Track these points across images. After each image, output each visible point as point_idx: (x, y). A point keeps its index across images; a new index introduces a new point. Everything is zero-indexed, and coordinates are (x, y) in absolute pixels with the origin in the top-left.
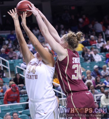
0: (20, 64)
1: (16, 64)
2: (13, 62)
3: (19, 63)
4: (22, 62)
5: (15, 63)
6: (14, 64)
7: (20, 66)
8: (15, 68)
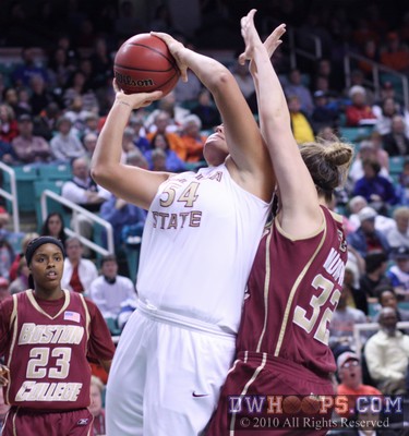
0: (59, 184)
1: (46, 182)
2: (34, 177)
3: (55, 180)
4: (70, 176)
5: (40, 180)
6: (37, 184)
7: (60, 194)
8: (39, 199)
